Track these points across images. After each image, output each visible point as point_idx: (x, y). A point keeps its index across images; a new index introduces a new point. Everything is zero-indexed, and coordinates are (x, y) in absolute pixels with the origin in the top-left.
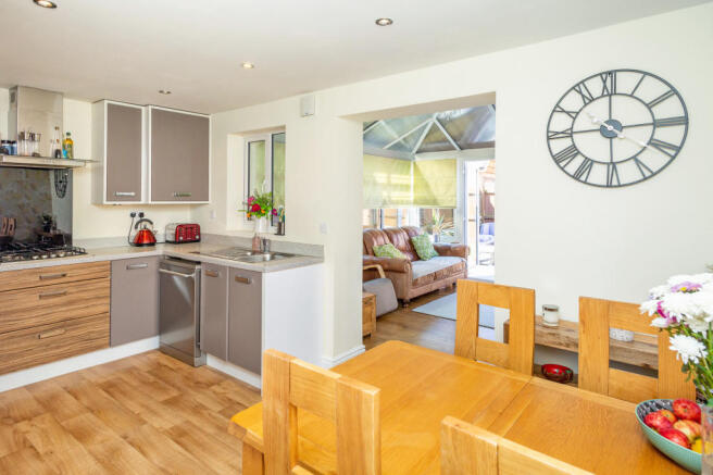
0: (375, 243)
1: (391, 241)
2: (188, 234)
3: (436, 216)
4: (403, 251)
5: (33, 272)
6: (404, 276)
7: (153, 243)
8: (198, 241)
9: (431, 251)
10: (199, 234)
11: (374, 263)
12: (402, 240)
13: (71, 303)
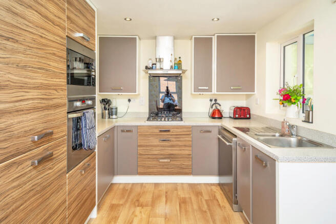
2: (242, 113)
5: (157, 127)
7: (221, 117)
8: (249, 118)
10: (250, 114)
13: (172, 146)
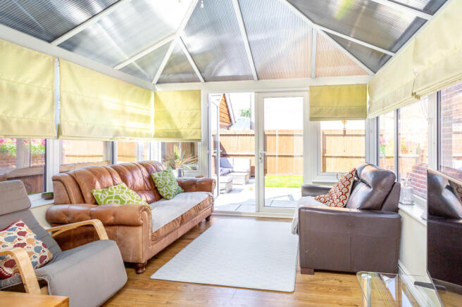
0: (98, 184)
1: (124, 179)
3: (178, 151)
4: (140, 191)
6: (140, 230)
9: (175, 187)
11: (92, 215)
12: (139, 178)
